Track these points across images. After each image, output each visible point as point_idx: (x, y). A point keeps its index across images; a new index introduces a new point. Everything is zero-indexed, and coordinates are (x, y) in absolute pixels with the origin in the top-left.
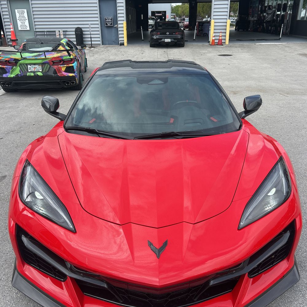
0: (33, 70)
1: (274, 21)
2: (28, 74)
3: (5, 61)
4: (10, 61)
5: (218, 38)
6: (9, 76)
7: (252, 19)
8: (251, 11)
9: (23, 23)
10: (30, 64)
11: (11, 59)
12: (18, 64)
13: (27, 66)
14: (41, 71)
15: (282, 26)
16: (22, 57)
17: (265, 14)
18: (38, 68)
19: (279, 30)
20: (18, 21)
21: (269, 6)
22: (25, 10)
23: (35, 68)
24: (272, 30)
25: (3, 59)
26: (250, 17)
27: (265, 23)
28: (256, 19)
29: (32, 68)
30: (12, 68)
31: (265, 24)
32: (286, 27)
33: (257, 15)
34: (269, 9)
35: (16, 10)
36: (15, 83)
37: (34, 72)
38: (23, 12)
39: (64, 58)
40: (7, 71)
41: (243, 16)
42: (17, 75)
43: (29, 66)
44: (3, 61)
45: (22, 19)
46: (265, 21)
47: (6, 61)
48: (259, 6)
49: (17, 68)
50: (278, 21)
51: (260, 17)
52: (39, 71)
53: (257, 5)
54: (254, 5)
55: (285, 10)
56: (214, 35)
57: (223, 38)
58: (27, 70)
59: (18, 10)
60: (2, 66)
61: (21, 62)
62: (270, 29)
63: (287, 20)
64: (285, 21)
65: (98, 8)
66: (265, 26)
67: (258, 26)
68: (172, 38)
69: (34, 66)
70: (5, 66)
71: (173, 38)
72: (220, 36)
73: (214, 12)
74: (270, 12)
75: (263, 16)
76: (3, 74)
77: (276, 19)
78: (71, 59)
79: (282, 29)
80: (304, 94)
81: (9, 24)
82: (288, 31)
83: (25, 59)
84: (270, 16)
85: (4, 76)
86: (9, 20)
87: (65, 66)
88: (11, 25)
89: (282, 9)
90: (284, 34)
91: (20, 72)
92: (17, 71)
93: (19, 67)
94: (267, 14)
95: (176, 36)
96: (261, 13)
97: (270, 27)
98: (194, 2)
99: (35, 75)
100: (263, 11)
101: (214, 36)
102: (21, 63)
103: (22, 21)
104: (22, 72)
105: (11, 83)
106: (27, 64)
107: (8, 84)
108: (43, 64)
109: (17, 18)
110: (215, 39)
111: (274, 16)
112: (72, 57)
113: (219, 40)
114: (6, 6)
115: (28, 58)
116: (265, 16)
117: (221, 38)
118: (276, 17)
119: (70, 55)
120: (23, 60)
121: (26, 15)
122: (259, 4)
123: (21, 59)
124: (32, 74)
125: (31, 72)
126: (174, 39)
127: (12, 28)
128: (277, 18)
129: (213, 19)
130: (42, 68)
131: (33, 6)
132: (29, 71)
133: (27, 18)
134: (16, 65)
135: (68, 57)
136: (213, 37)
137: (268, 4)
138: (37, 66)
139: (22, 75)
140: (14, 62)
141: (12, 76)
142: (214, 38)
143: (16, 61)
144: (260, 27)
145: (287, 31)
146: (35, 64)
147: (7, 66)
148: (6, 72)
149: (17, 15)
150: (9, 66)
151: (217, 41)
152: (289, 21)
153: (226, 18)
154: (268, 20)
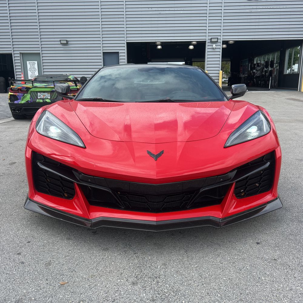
0: (43, 97)
1: (263, 76)
2: (37, 101)
3: (17, 89)
4: (22, 90)
6: (20, 103)
7: (243, 76)
8: (242, 69)
9: (33, 73)
10: (40, 92)
11: (23, 87)
12: (29, 92)
13: (37, 94)
14: (49, 98)
15: (271, 79)
16: (33, 86)
17: (254, 71)
18: (47, 95)
19: (268, 84)
20: (29, 71)
21: (258, 64)
22: (36, 62)
23: (44, 95)
24: (262, 84)
25: (16, 87)
26: (242, 75)
27: (255, 78)
28: (246, 75)
29: (41, 95)
30: (23, 95)
32: (275, 80)
33: (247, 72)
34: (258, 66)
35: (28, 62)
36: (25, 109)
37: (43, 99)
38: (34, 64)
39: (71, 88)
40: (19, 98)
41: (234, 73)
42: (28, 101)
43: (39, 94)
44: (16, 89)
45: (33, 69)
46: (255, 76)
47: (19, 89)
48: (249, 64)
49: (27, 95)
50: (267, 76)
51: (250, 73)
52: (48, 99)
53: (247, 64)
54: (244, 64)
55: (272, 66)
58: (37, 97)
59: (30, 62)
60: (15, 94)
61: (32, 89)
62: (260, 83)
63: (275, 75)
64: (273, 76)
65: (102, 61)
66: (255, 81)
67: (249, 81)
69: (43, 94)
70: (17, 94)
73: (207, 64)
74: (259, 68)
75: (253, 72)
76: (15, 101)
77: (264, 74)
78: (77, 88)
79: (270, 81)
80: (292, 122)
81: (20, 73)
82: (277, 84)
83: (36, 87)
84: (259, 72)
85: (16, 102)
86: (20, 70)
87: (72, 94)
88: (22, 75)
89: (269, 65)
90: (273, 87)
91: (30, 99)
92: (28, 97)
93: (30, 94)
94: (257, 70)
96: (251, 70)
97: (260, 82)
98: (190, 61)
99: (44, 102)
100: (252, 69)
102: (32, 91)
103: (32, 72)
104: (32, 99)
105: (21, 109)
106: (37, 92)
107: (18, 110)
108: (52, 92)
109: (28, 69)
111: (262, 72)
112: (78, 87)
114: (19, 58)
115: (38, 87)
116: (255, 72)
118: (264, 73)
119: (76, 86)
120: (34, 88)
121: (36, 66)
122: (249, 63)
123: (33, 87)
124: (41, 101)
125: (40, 99)
127: (23, 77)
128: (266, 74)
129: (207, 70)
130: (51, 96)
131: (43, 59)
132: (39, 98)
133: (37, 69)
134: (27, 93)
135: (75, 87)
137: (257, 62)
138: (46, 94)
139: (32, 101)
140: (26, 90)
141: (23, 102)
143: (28, 89)
144: (251, 82)
145: (275, 84)
146: (44, 92)
147: (19, 94)
148: (17, 99)
149: (29, 66)
150: (21, 94)
152: (276, 75)
153: (219, 69)
154: (258, 75)
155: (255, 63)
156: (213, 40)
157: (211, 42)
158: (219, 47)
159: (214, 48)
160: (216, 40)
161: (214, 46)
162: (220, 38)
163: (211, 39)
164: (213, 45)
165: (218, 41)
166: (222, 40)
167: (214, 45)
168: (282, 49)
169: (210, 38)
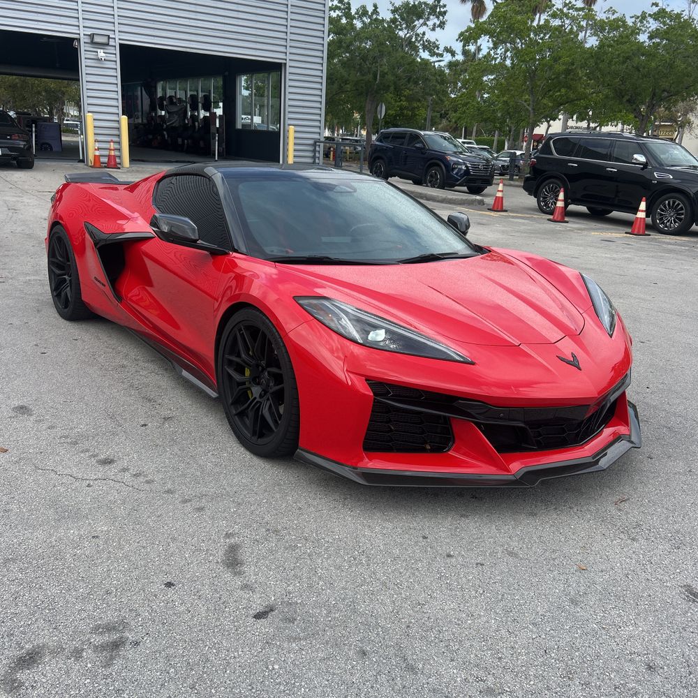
5: (106, 153)
7: (131, 121)
8: (125, 105)
24: (186, 146)
27: (165, 130)
31: (165, 133)
48: (141, 96)
51: (151, 118)
56: (97, 145)
57: (117, 153)
63: (218, 128)
64: (213, 130)
66: (166, 136)
67: (151, 137)
68: (5, 147)
71: (7, 147)
72: (110, 150)
82: (223, 149)
89: (200, 105)
95: (13, 144)
101: (98, 149)
110: (100, 156)
113: (109, 156)
117: (113, 153)
122: (142, 91)
126: (11, 149)
129: (90, 112)
136: (96, 149)
137: (165, 93)
142: (97, 153)
151: (105, 160)
152: (221, 130)
153: (117, 112)
154: (174, 125)
155: (160, 94)
156: (97, 39)
157: (93, 43)
158: (112, 57)
159: (103, 58)
160: (104, 40)
161: (101, 54)
162: (113, 36)
163: (92, 36)
164: (99, 51)
165: (110, 44)
166: (118, 42)
167: (102, 51)
168: (227, 73)
169: (89, 32)
